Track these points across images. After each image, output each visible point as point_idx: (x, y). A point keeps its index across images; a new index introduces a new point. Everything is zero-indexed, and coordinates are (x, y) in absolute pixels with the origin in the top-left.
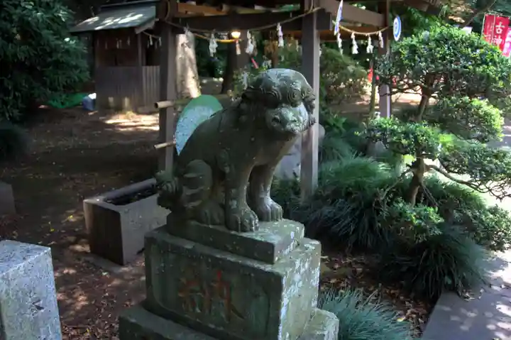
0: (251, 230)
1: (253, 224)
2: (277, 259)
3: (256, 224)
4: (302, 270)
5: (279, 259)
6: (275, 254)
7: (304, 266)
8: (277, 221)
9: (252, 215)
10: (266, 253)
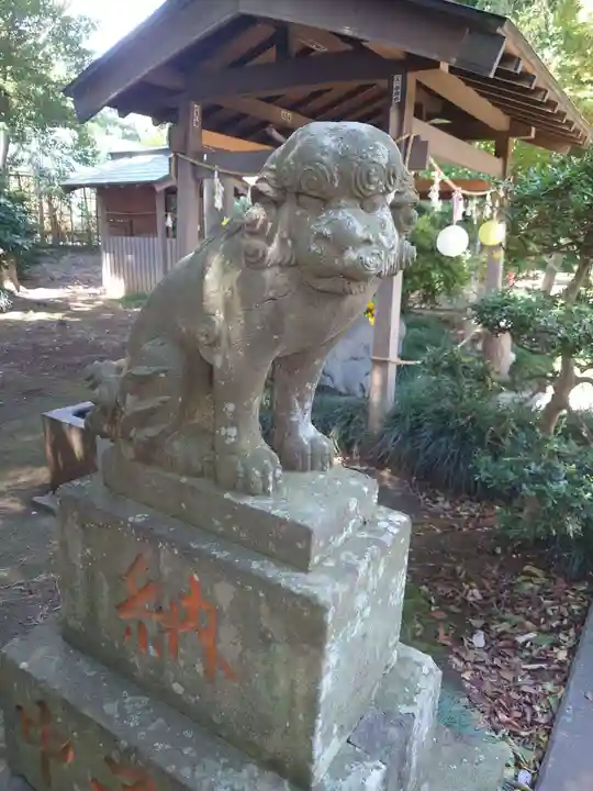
0: (265, 493)
1: (271, 478)
2: (316, 559)
3: (275, 479)
4: (372, 582)
5: (323, 560)
6: (313, 550)
7: (375, 572)
8: (322, 470)
9: (271, 458)
10: (294, 545)
